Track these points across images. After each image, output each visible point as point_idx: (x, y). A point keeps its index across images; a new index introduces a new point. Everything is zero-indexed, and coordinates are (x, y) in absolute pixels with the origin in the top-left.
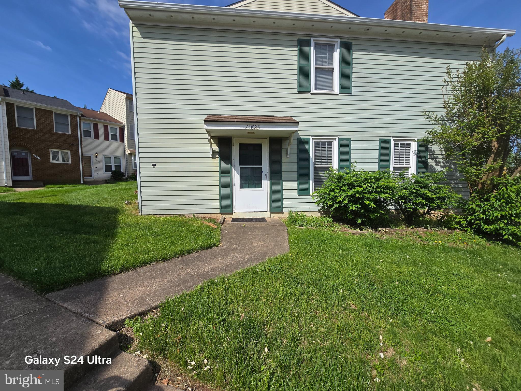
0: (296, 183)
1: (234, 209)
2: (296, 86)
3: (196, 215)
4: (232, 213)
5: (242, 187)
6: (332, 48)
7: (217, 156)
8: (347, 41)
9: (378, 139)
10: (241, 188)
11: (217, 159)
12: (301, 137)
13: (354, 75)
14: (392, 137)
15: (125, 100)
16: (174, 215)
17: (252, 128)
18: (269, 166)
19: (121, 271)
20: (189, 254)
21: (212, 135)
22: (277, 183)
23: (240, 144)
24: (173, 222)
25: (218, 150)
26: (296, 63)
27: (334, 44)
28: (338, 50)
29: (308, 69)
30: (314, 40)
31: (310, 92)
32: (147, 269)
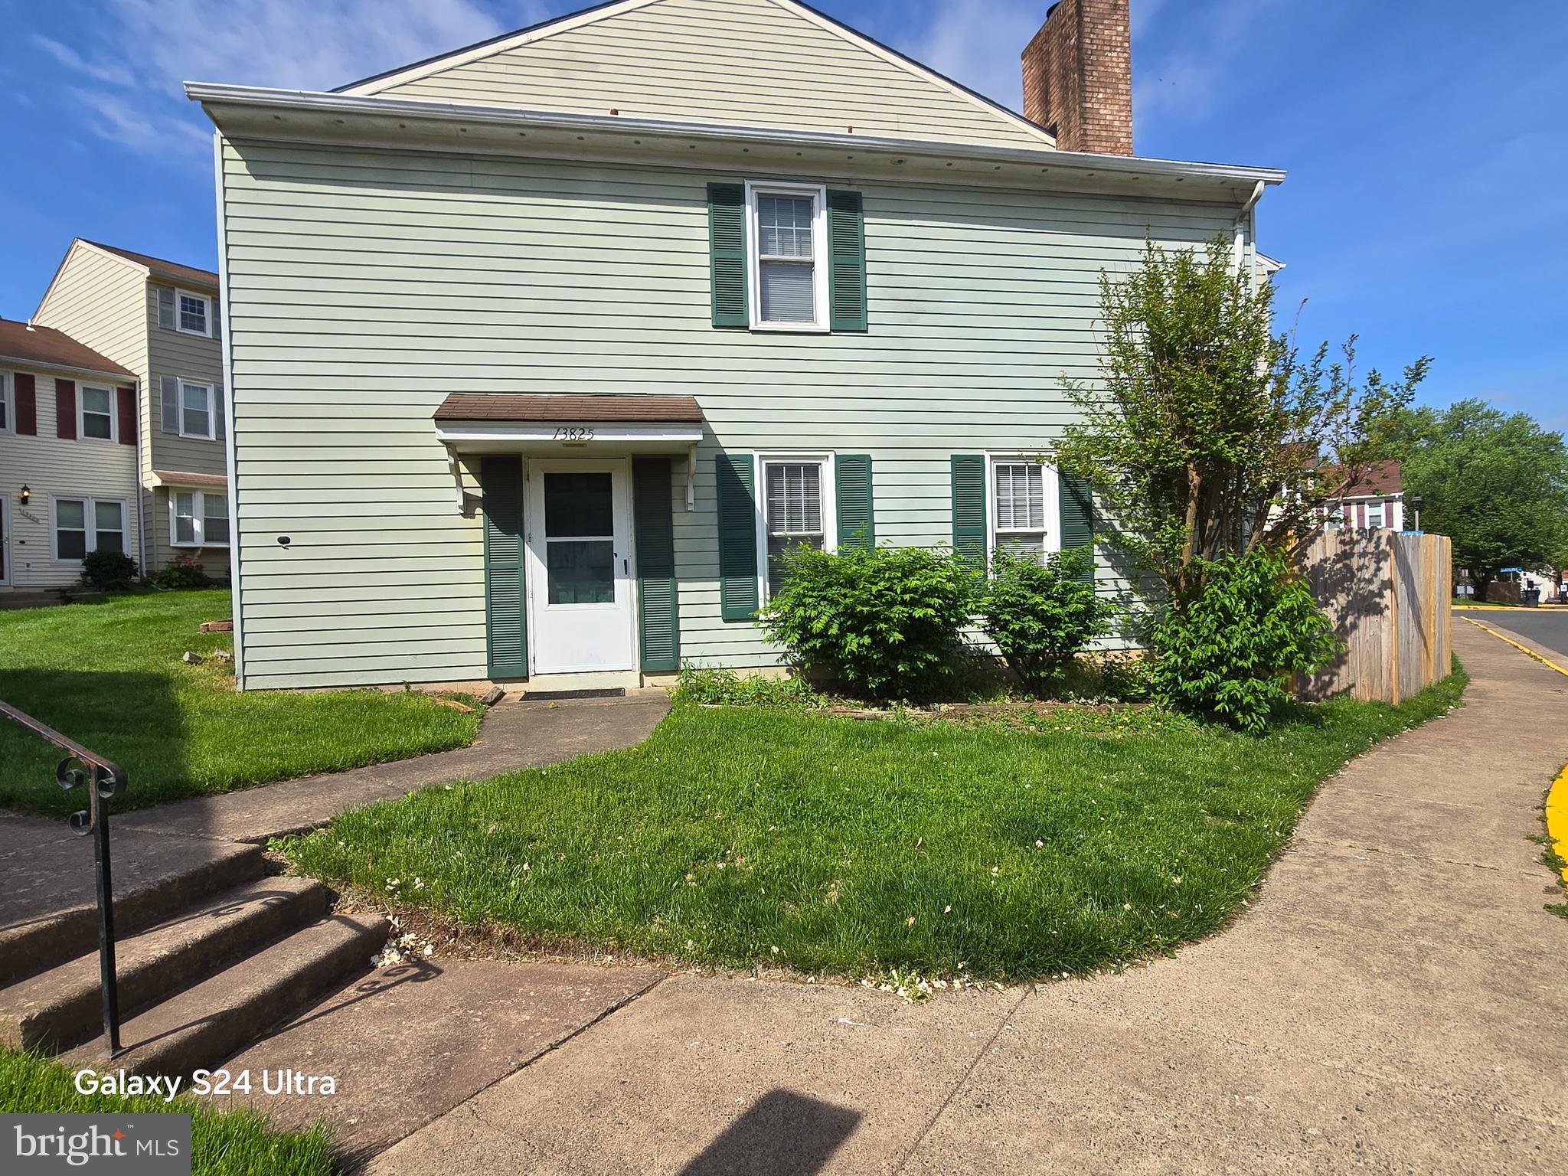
0: (717, 585)
1: (531, 666)
2: (708, 312)
3: (413, 687)
4: (526, 679)
5: (554, 599)
6: (803, 208)
7: (479, 511)
8: (846, 188)
9: (947, 455)
10: (550, 602)
11: (479, 520)
12: (728, 452)
13: (870, 280)
14: (988, 449)
15: (144, 286)
16: (346, 689)
17: (573, 437)
18: (633, 538)
19: (233, 787)
20: (391, 761)
21: (460, 450)
22: (661, 585)
23: (546, 475)
24: (344, 703)
25: (479, 493)
26: (706, 247)
27: (812, 198)
28: (824, 213)
29: (740, 264)
30: (752, 187)
31: (747, 328)
32: (294, 784)
